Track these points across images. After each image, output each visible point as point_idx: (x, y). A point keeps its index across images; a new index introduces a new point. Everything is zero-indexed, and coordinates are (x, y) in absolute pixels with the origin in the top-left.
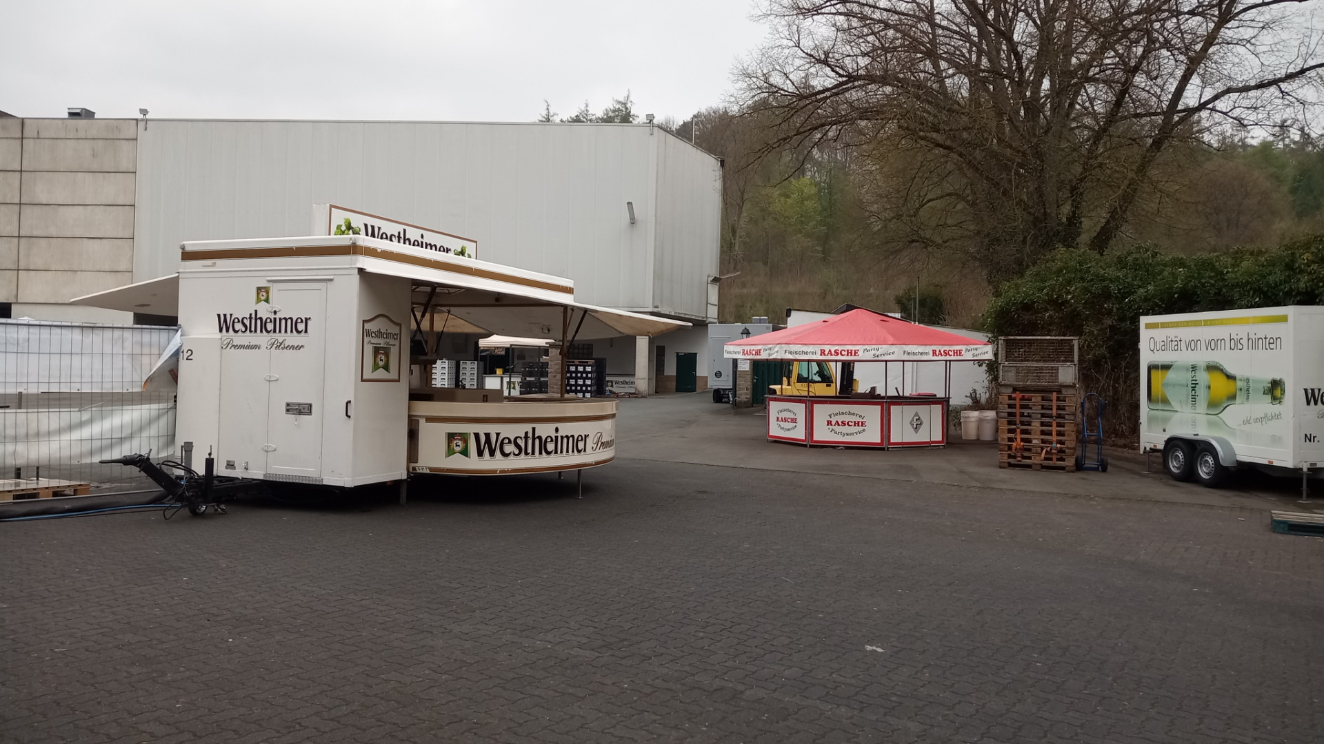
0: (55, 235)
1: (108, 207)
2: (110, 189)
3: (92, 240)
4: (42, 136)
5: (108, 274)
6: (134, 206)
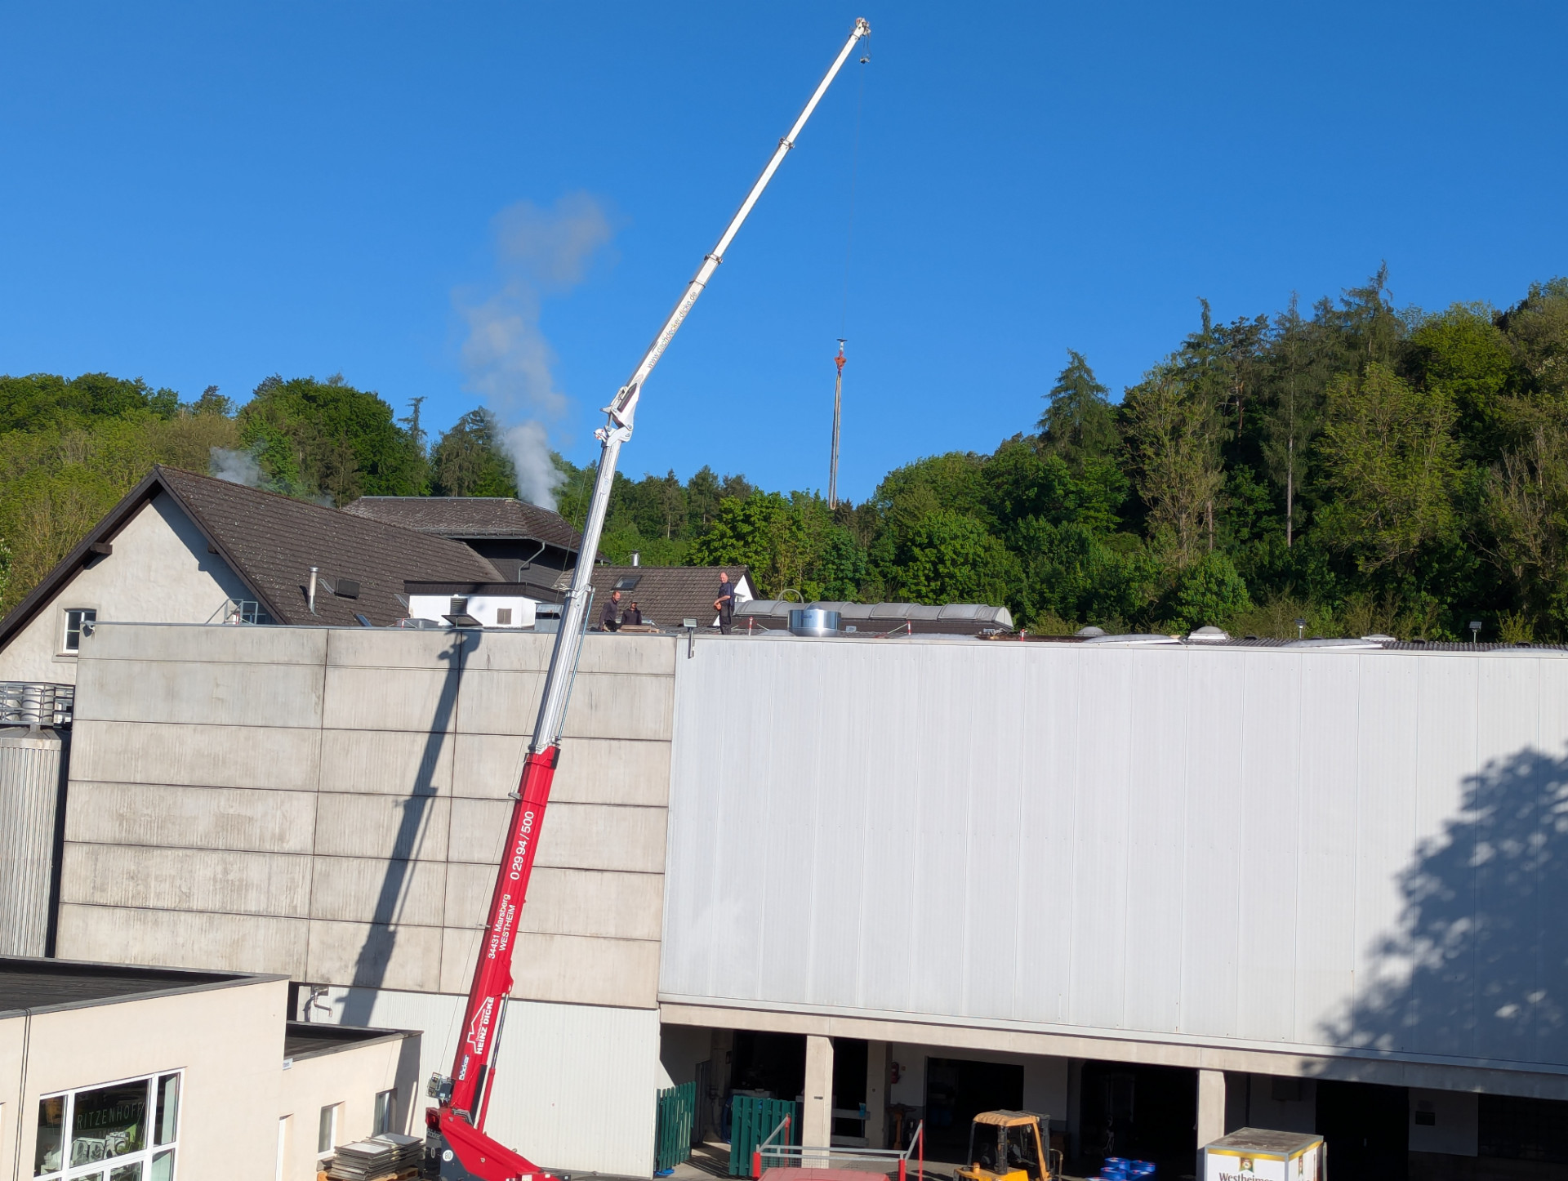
1: (615, 808)
2: (620, 774)
3: (583, 873)
4: (495, 665)
5: (613, 941)
6: (667, 807)
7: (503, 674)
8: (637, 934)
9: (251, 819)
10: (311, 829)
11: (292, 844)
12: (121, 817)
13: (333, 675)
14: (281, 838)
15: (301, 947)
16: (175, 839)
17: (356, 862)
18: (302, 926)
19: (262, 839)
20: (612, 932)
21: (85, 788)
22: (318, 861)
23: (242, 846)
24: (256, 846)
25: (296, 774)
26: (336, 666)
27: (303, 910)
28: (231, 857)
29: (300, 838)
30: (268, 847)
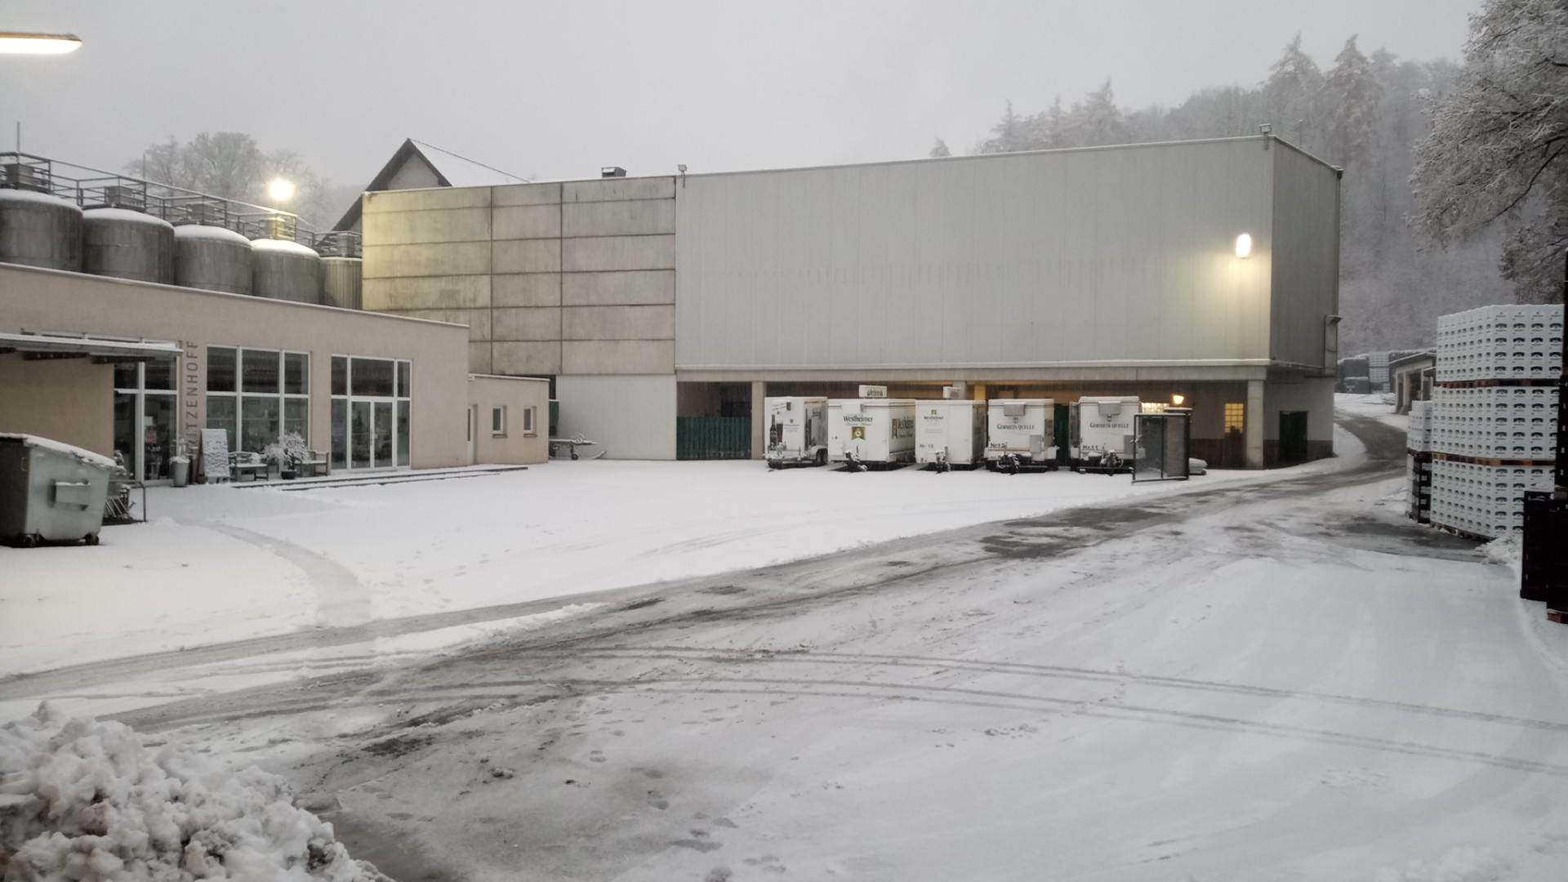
0: (596, 302)
1: (648, 271)
2: (649, 252)
3: (633, 307)
4: (580, 200)
5: (650, 342)
6: (674, 269)
7: (585, 205)
8: (663, 337)
9: (458, 292)
10: (489, 294)
11: (480, 303)
12: (391, 296)
13: (496, 212)
14: (474, 300)
15: (489, 356)
16: (420, 306)
17: (514, 310)
18: (488, 345)
19: (464, 301)
20: (649, 336)
21: (371, 282)
22: (495, 313)
23: (454, 306)
24: (461, 304)
25: (480, 266)
26: (498, 207)
27: (488, 337)
28: (449, 312)
29: (484, 299)
30: (468, 305)
